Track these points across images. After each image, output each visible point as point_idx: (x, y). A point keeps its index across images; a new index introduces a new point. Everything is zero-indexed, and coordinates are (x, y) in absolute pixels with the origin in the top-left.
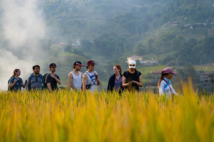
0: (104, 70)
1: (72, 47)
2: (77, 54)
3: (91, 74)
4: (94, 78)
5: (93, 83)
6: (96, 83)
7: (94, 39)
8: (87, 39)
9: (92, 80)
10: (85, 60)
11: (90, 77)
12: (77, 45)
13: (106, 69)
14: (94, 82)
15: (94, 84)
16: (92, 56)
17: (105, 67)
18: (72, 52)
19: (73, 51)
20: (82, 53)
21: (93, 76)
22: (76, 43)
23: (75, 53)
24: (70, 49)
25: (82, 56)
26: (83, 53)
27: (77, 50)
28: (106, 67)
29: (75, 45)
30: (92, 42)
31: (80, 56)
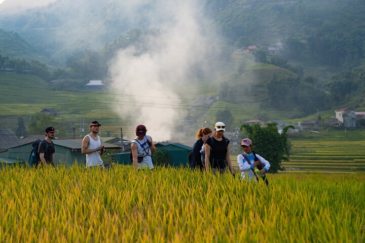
0: (326, 92)
1: (268, 53)
2: (276, 65)
3: (142, 142)
4: (147, 145)
5: (145, 154)
6: (150, 152)
7: (308, 37)
8: (294, 38)
9: (144, 150)
10: (291, 75)
11: (141, 145)
12: (278, 49)
13: (329, 89)
14: (147, 152)
15: (147, 154)
16: (303, 67)
17: (326, 85)
18: (269, 63)
19: (270, 60)
20: (285, 62)
21: (145, 144)
22: (275, 46)
23: (273, 63)
24: (266, 57)
25: (285, 68)
26: (288, 64)
27: (277, 58)
28: (328, 85)
29: (274, 49)
30: (303, 41)
31: (284, 69)
